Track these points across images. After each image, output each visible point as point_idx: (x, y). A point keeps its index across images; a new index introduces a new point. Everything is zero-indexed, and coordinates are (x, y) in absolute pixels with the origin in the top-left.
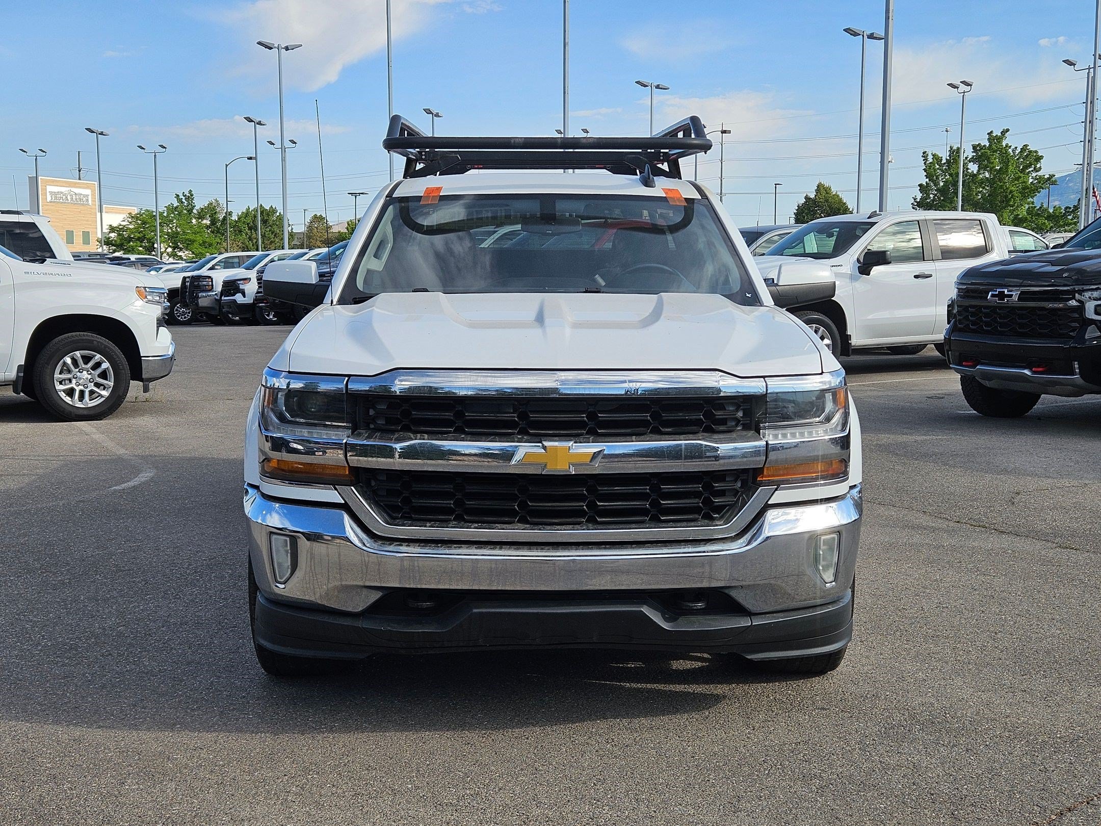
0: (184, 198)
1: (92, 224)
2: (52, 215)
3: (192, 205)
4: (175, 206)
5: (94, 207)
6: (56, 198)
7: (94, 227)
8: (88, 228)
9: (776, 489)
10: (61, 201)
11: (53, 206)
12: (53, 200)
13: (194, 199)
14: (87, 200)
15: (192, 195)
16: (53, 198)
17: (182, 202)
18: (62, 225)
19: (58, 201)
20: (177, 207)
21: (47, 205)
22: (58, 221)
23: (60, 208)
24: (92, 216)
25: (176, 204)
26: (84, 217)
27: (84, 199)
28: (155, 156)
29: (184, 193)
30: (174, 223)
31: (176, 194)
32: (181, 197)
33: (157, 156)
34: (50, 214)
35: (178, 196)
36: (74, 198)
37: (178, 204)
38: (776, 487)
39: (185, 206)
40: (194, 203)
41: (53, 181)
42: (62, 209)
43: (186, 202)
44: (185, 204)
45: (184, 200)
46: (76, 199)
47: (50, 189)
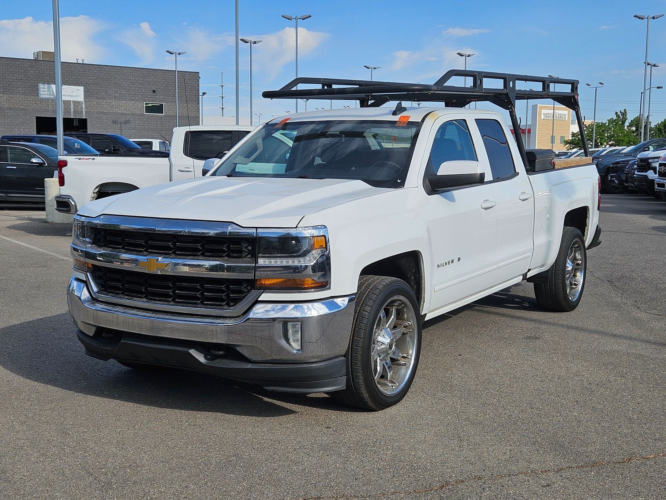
0: (621, 114)
1: (567, 132)
2: (544, 127)
3: (625, 118)
4: (614, 119)
5: (568, 121)
6: (546, 117)
7: (568, 133)
8: (565, 134)
9: (263, 292)
10: (550, 118)
11: (544, 121)
12: (545, 118)
13: (627, 115)
14: (565, 117)
15: (626, 112)
16: (545, 117)
17: (619, 117)
18: (549, 132)
19: (548, 118)
20: (615, 120)
21: (541, 121)
22: (546, 130)
23: (548, 123)
24: (567, 127)
25: (615, 118)
26: (562, 127)
27: (563, 117)
28: (596, 89)
29: (621, 111)
30: (612, 130)
31: (616, 112)
32: (619, 113)
33: (597, 90)
34: (542, 126)
35: (617, 113)
36: (557, 116)
37: (617, 118)
38: (263, 291)
39: (621, 119)
40: (627, 117)
41: (546, 107)
42: (550, 123)
43: (622, 117)
44: (621, 118)
45: (620, 116)
46: (558, 117)
47: (544, 111)
